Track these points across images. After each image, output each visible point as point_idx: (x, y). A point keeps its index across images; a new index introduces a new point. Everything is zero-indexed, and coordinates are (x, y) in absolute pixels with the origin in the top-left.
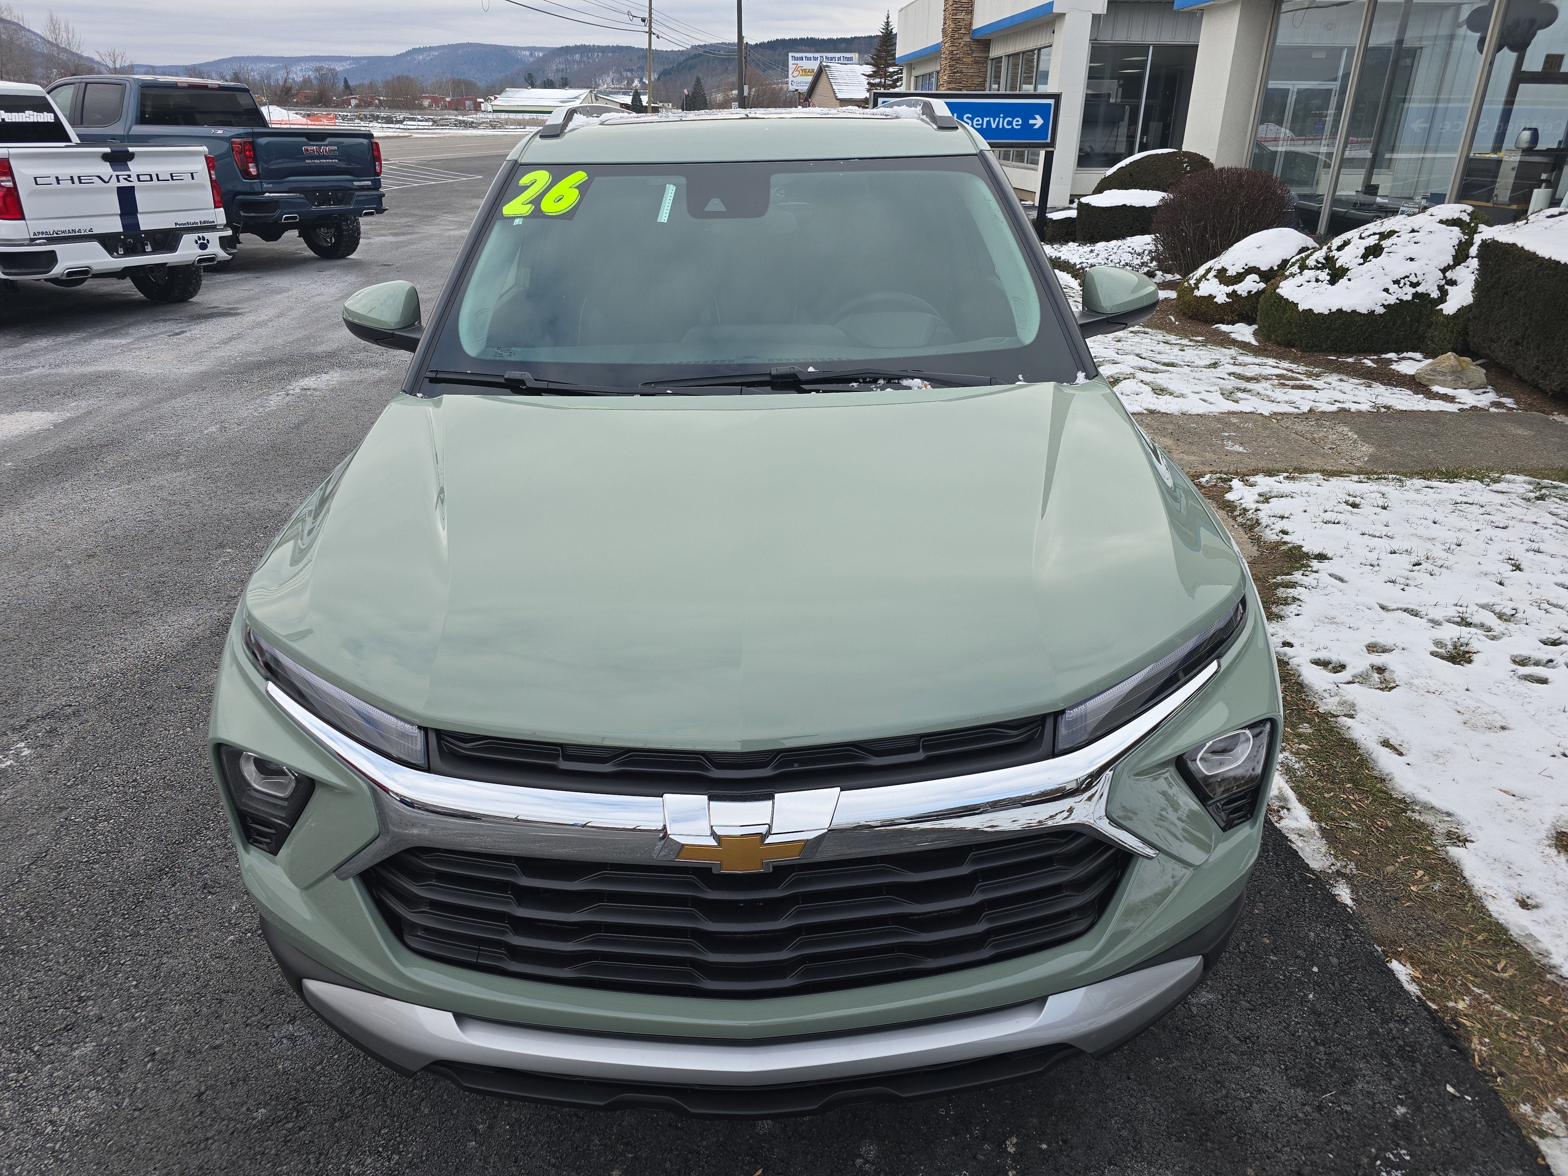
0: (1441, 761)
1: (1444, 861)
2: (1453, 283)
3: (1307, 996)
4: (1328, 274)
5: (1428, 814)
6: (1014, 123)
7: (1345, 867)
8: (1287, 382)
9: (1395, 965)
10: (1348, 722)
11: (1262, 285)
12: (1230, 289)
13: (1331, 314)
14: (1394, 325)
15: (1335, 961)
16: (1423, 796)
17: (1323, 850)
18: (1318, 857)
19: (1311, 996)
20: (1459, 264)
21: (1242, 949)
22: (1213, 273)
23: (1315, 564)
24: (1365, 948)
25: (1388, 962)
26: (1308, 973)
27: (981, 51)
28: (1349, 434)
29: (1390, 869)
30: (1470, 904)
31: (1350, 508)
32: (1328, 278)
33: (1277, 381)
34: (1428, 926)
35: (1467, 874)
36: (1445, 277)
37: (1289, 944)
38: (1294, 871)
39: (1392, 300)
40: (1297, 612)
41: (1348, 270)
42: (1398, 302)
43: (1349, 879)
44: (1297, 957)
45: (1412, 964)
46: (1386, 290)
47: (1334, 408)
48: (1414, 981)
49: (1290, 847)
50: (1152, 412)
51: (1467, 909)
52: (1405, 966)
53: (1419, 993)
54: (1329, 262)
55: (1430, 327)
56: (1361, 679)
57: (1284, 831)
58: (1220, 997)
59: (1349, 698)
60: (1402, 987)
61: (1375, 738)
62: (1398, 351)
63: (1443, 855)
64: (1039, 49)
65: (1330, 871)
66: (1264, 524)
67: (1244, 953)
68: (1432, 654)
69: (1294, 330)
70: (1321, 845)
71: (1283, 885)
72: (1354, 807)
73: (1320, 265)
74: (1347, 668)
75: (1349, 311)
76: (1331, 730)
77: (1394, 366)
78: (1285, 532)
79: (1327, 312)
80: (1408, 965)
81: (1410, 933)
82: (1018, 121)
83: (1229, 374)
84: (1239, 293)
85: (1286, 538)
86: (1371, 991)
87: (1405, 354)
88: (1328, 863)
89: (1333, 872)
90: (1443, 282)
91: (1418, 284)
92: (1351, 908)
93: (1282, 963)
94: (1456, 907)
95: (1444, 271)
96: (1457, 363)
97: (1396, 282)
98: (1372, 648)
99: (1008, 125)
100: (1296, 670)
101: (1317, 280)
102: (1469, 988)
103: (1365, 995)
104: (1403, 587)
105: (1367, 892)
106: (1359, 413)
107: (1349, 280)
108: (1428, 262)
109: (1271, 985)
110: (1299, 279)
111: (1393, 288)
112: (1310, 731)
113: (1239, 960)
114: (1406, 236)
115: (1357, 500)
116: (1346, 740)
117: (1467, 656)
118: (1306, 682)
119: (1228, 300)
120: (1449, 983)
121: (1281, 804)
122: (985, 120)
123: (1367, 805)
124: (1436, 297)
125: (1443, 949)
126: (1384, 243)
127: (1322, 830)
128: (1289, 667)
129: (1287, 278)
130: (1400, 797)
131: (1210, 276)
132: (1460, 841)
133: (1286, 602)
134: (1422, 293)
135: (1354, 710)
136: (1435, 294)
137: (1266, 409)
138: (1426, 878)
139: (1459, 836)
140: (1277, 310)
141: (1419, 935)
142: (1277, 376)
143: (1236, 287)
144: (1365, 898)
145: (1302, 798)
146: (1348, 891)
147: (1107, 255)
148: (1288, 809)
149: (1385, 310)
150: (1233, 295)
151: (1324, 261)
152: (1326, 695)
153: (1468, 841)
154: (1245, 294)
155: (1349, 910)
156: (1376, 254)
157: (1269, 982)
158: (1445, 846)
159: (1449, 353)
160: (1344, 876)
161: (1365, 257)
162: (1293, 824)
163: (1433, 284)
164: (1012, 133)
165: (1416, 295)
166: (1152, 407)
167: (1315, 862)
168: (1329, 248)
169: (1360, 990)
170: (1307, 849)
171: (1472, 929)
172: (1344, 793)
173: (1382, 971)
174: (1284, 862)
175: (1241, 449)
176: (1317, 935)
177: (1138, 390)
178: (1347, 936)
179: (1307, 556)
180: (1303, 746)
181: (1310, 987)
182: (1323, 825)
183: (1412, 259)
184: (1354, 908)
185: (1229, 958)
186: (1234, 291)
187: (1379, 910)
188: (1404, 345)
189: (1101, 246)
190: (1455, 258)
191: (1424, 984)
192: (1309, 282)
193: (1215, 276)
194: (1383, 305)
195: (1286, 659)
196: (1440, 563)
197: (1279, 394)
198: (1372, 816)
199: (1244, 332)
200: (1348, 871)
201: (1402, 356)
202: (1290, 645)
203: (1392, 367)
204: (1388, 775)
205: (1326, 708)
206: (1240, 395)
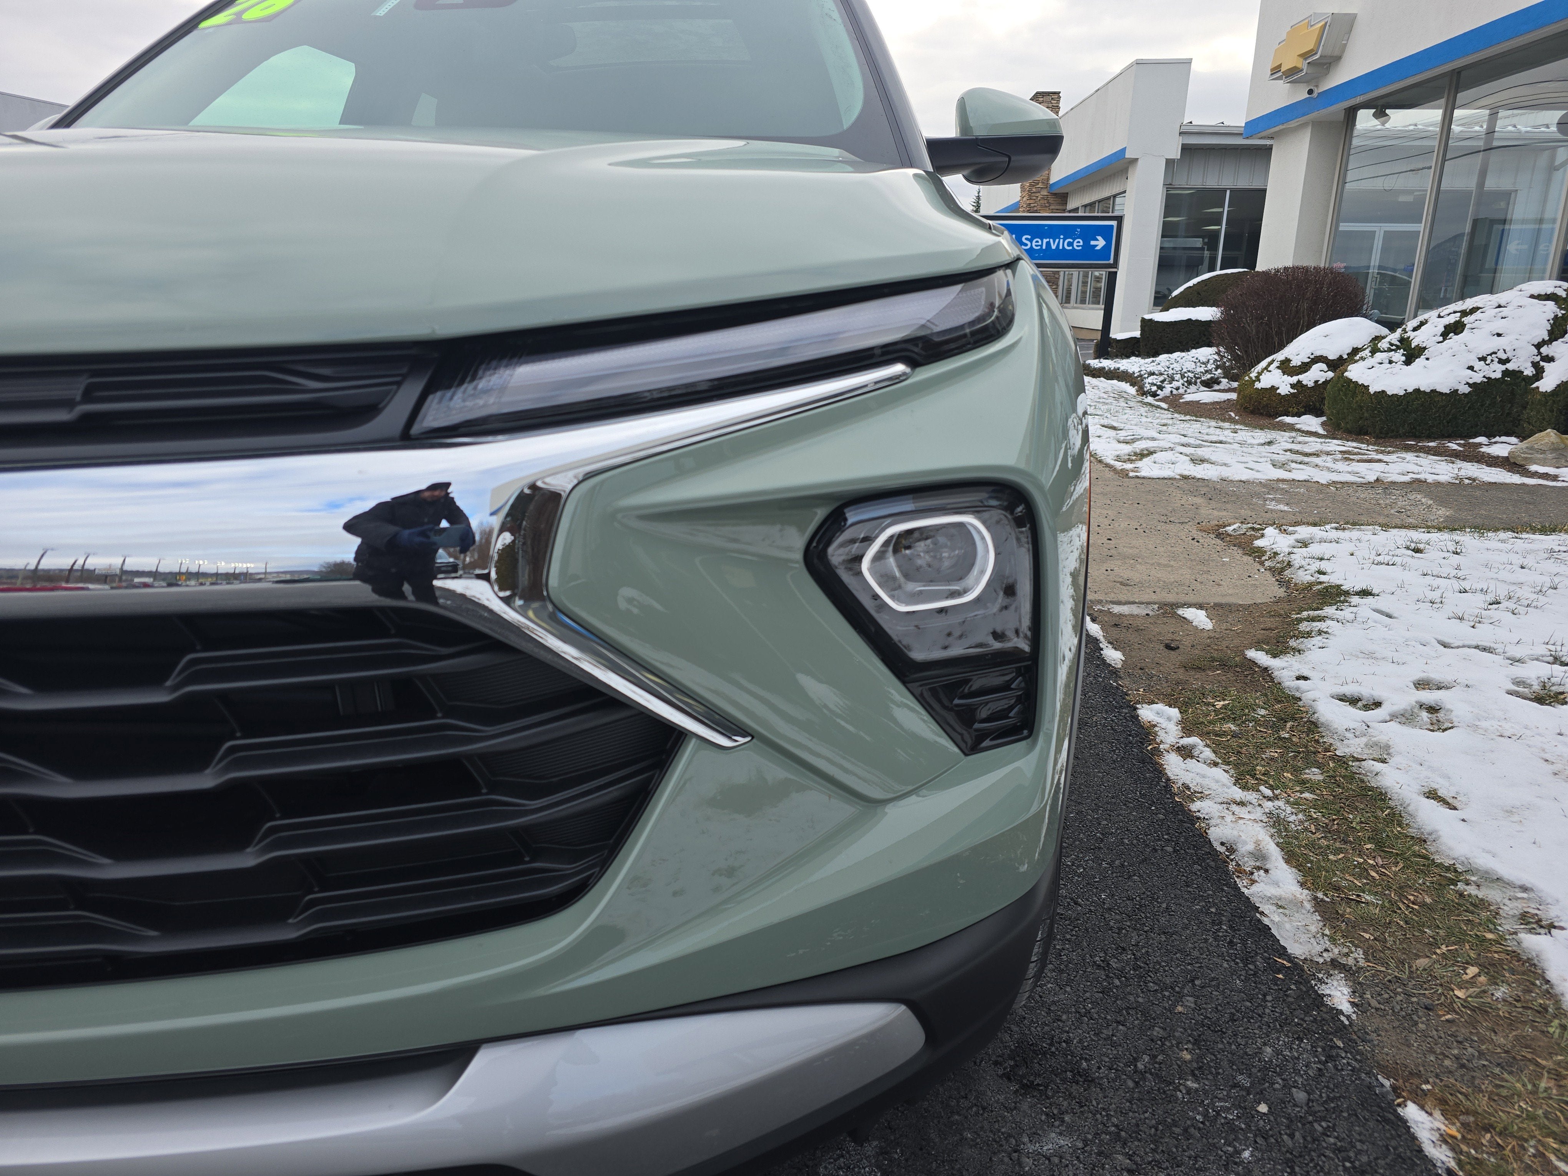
0: (1516, 818)
1: (1515, 955)
2: (1550, 359)
3: (1238, 1152)
4: (1403, 355)
5: (1492, 888)
6: (1075, 244)
7: (1347, 955)
8: (1352, 457)
9: (1411, 1112)
10: (1378, 766)
11: (1330, 374)
12: (1294, 379)
13: (1407, 394)
14: (1482, 405)
15: (1300, 1096)
16: (1483, 861)
17: (1313, 929)
18: (1304, 938)
19: (1246, 1154)
20: (1556, 340)
21: (1140, 1066)
22: (1276, 364)
23: (1355, 600)
24: (1360, 1078)
25: (1399, 1105)
26: (1249, 1114)
27: (1059, 204)
28: (1423, 500)
29: (1422, 962)
30: (1556, 1022)
31: (1410, 553)
32: (1404, 358)
33: (1340, 456)
34: (1481, 1054)
35: (1552, 975)
36: (1540, 353)
37: (1225, 1064)
38: (1257, 954)
39: (1478, 378)
40: (1321, 645)
41: (1425, 348)
42: (1485, 380)
43: (1350, 973)
44: (1235, 1086)
45: (1444, 1113)
46: (1471, 368)
47: (1406, 479)
48: (1445, 1142)
49: (1259, 921)
50: (1185, 478)
51: (1551, 1030)
52: (1430, 1114)
53: (1452, 1164)
54: (1404, 342)
55: (1525, 408)
56: (1405, 718)
57: (1255, 900)
58: (1080, 1145)
59: (1383, 739)
60: (1420, 1151)
61: (1416, 787)
62: (1489, 436)
63: (1511, 945)
64: (1115, 196)
65: (1321, 960)
66: (1297, 566)
67: (1142, 1073)
68: (1510, 693)
69: (1366, 415)
70: (1314, 923)
71: (1234, 972)
72: (1373, 874)
73: (1394, 347)
74: (1383, 706)
75: (1428, 390)
76: (1351, 777)
77: (1484, 449)
78: (1321, 572)
79: (1402, 393)
80: (1437, 1114)
81: (1447, 1062)
82: (1079, 242)
83: (1286, 451)
84: (1304, 383)
85: (1323, 578)
86: (1359, 1152)
87: (1497, 439)
88: (1319, 948)
89: (1325, 963)
90: (1538, 358)
91: (1508, 361)
92: (1348, 1017)
93: (1206, 1092)
94: (1532, 1027)
95: (1538, 346)
96: (1558, 440)
97: (1483, 359)
98: (1421, 684)
99: (1068, 245)
100: (1311, 706)
101: (1391, 362)
102: (1549, 1162)
103: (1348, 1159)
104: (1472, 624)
105: (1380, 995)
106: (1438, 484)
107: (1427, 359)
108: (1519, 337)
109: (1177, 1130)
110: (1370, 362)
111: (1479, 365)
112: (1321, 778)
113: (1130, 1084)
114: (1491, 312)
115: (1421, 546)
116: (1371, 789)
117: (1562, 697)
118: (1322, 719)
119: (1292, 391)
120: (1513, 1150)
121: (1258, 864)
122: (1045, 241)
123: (1395, 874)
124: (1530, 374)
125: (1504, 1092)
126: (1466, 320)
127: (1318, 904)
128: (1300, 703)
129: (1356, 361)
130: (1448, 862)
131: (1271, 368)
132: (1542, 927)
133: (1308, 635)
134: (1514, 371)
135: (1388, 754)
136: (1529, 371)
137: (1323, 477)
138: (1483, 979)
139: (1540, 920)
140: (1346, 395)
141: (1463, 1066)
142: (1341, 452)
143: (1301, 377)
144: (1374, 1003)
145: (1291, 858)
146: (1346, 991)
147: (1167, 364)
148: (1267, 871)
149: (1470, 389)
150: (1298, 385)
151: (1398, 343)
152: (1349, 735)
153: (1555, 927)
154: (1311, 384)
155: (1342, 1018)
156: (1458, 331)
157: (1175, 1124)
158: (1515, 933)
159: (1549, 430)
160: (1343, 968)
161: (1445, 335)
162: (1271, 891)
163: (1526, 361)
164: (1073, 254)
165: (1506, 373)
166: (1186, 473)
167: (1297, 945)
168: (1405, 331)
169: (1340, 1150)
170: (1288, 926)
171: (1559, 1063)
172: (1360, 856)
173: (1387, 1121)
174: (1244, 942)
175: (1286, 508)
176: (1278, 1053)
177: (1174, 459)
178: (1330, 1058)
179: (1347, 593)
180: (1307, 795)
181: (1247, 1138)
182: (1320, 895)
183: (1499, 335)
184: (1354, 1017)
185: (1114, 1080)
186: (1299, 382)
187: (1397, 1024)
188: (1495, 428)
189: (1163, 357)
190: (1551, 333)
191: (1464, 1148)
192: (1381, 363)
193: (1278, 367)
194: (1468, 383)
195: (1297, 695)
196: (1526, 603)
197: (1341, 466)
198: (1401, 888)
199: (1311, 422)
200: (1350, 961)
201: (1493, 440)
202: (1305, 678)
203: (1481, 449)
204: (1430, 834)
205: (1347, 750)
206: (1294, 465)
